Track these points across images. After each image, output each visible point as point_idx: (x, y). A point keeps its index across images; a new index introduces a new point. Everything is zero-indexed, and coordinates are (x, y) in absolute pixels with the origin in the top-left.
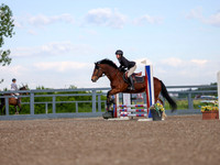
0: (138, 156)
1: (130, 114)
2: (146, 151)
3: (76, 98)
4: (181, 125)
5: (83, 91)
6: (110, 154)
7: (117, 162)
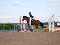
0: (27, 42)
1: (25, 30)
2: (29, 40)
3: (10, 26)
4: (38, 33)
5: (12, 24)
6: (19, 41)
7: (21, 43)
